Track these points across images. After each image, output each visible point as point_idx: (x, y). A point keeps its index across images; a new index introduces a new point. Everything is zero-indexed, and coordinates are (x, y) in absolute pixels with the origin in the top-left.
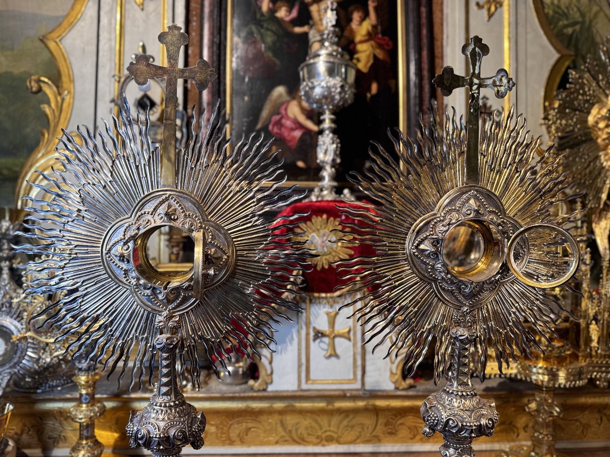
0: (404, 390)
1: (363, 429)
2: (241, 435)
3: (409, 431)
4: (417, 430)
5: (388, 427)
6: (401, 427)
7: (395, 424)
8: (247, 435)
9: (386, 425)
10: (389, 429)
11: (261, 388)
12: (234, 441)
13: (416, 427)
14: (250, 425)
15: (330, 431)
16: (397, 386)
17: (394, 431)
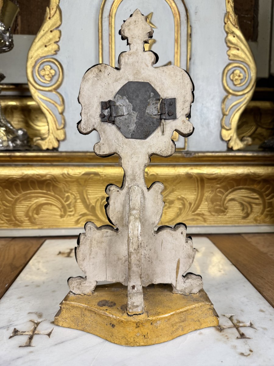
0: (239, 150)
1: (184, 205)
2: (30, 214)
3: (241, 208)
4: (252, 208)
5: (215, 203)
6: (232, 203)
7: (225, 199)
8: (37, 214)
9: (212, 201)
10: (217, 205)
11: (51, 147)
12: (22, 222)
13: (250, 203)
14: (42, 200)
16: (230, 147)
17: (222, 208)
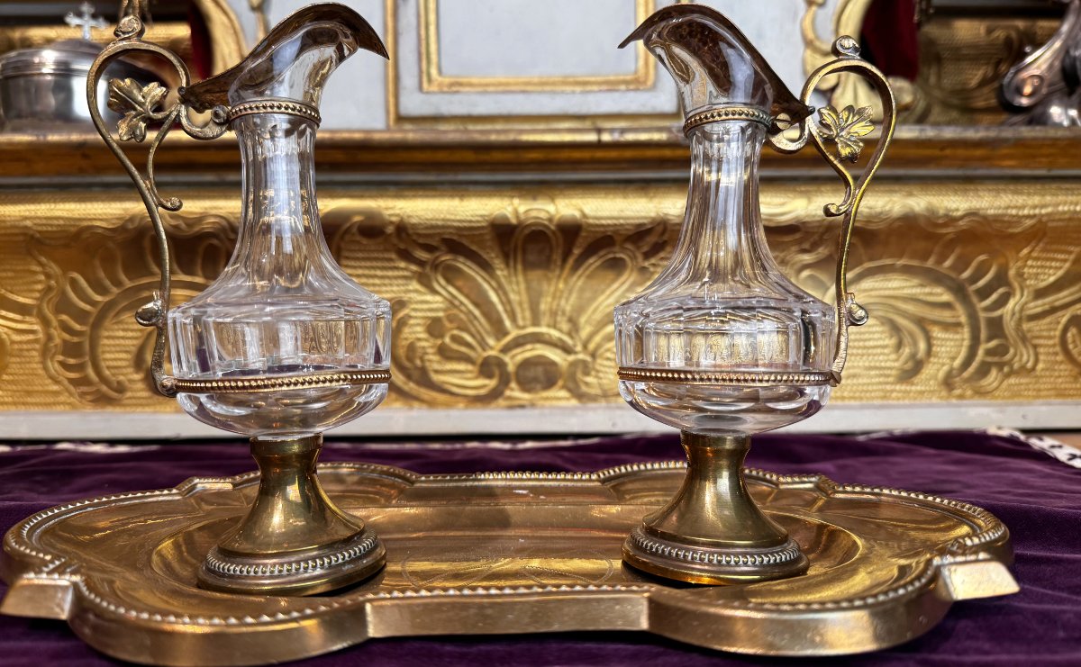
15: (538, 339)
